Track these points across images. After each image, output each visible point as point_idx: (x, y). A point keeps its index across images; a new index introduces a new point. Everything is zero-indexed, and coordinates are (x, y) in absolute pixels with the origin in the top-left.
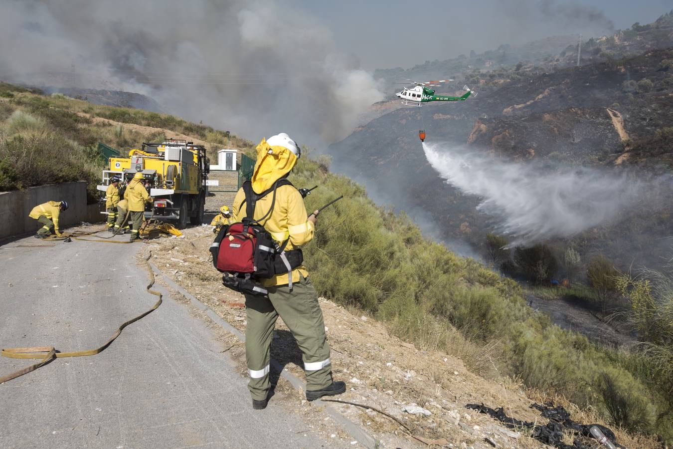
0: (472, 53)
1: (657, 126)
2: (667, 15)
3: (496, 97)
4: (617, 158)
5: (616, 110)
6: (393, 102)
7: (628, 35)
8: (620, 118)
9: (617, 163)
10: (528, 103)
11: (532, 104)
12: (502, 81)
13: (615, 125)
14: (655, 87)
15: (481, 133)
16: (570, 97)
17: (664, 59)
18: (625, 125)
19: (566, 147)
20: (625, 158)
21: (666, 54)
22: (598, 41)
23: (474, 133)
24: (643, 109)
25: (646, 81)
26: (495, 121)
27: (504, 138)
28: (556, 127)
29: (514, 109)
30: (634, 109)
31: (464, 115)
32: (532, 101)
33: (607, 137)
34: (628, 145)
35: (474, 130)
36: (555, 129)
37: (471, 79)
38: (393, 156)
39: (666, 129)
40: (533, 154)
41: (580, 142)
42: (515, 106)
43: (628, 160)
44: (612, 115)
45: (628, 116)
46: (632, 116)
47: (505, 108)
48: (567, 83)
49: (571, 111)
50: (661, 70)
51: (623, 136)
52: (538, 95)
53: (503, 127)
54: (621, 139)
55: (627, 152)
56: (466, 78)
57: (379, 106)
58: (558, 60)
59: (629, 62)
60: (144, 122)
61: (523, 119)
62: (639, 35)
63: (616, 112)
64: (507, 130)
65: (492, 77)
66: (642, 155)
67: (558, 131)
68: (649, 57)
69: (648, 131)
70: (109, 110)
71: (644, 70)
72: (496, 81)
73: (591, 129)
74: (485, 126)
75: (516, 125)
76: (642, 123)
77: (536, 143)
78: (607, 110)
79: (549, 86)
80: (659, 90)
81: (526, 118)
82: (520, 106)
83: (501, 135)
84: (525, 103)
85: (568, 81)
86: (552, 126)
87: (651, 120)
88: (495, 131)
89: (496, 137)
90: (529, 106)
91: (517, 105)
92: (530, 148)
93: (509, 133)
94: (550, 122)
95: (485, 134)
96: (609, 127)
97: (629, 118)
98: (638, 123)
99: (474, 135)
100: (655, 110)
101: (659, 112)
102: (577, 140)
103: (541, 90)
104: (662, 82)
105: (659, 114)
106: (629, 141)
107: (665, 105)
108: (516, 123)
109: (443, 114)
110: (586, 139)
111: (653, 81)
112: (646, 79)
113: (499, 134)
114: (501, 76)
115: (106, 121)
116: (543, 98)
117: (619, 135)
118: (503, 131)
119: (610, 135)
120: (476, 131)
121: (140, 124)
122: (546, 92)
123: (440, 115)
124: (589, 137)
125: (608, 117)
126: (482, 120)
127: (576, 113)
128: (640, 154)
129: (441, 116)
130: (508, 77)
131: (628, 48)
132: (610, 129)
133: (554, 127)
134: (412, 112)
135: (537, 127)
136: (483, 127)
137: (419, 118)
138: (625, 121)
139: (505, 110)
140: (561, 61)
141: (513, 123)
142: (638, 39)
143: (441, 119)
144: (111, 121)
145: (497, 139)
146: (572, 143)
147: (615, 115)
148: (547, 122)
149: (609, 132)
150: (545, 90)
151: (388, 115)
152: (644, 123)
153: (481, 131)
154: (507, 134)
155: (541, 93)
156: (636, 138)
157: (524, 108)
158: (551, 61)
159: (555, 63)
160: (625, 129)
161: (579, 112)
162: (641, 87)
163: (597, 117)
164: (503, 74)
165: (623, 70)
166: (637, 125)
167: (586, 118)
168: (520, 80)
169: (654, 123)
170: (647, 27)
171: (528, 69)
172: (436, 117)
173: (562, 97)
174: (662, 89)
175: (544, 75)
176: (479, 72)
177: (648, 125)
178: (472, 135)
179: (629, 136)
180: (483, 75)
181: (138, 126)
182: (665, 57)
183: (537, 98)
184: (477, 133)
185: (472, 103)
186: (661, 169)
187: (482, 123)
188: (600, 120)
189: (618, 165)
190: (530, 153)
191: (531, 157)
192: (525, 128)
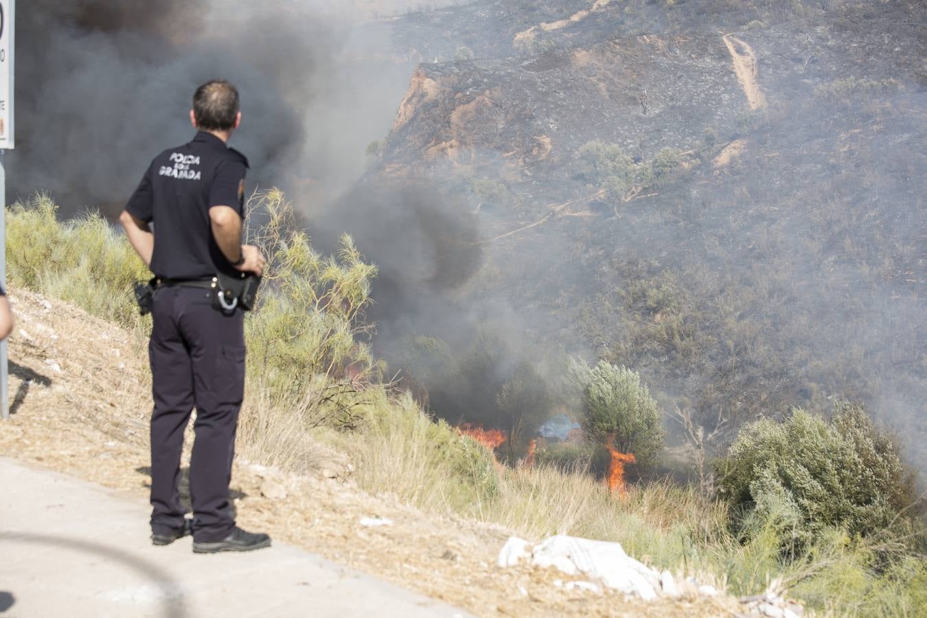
1: (824, 75)
4: (720, 152)
5: (743, 39)
8: (749, 58)
9: (719, 164)
10: (575, 18)
11: (583, 20)
13: (739, 75)
15: (426, 99)
18: (759, 72)
19: (626, 127)
20: (735, 152)
23: (409, 101)
24: (800, 37)
26: (457, 71)
27: (479, 111)
28: (604, 81)
29: (541, 35)
30: (780, 37)
31: (415, 51)
32: (584, 13)
33: (720, 102)
35: (409, 94)
36: (602, 85)
39: (834, 84)
40: (549, 147)
41: (659, 115)
42: (543, 25)
43: (742, 156)
44: (732, 51)
45: (766, 52)
46: (775, 54)
47: (519, 30)
49: (641, 41)
51: (754, 97)
53: (476, 84)
54: (749, 107)
55: (746, 136)
61: (526, 63)
63: (743, 44)
64: (487, 92)
66: (770, 144)
67: (608, 90)
73: (686, 84)
74: (433, 83)
75: (508, 79)
76: (796, 68)
77: (556, 120)
78: (724, 38)
81: (532, 61)
82: (556, 25)
83: (473, 103)
84: (567, 17)
86: (594, 79)
87: (812, 61)
88: (459, 95)
89: (461, 108)
90: (575, 25)
91: (548, 22)
92: (541, 132)
93: (491, 98)
94: (588, 69)
95: (435, 104)
96: (726, 79)
97: (769, 57)
98: (786, 69)
99: (409, 106)
100: (821, 39)
101: (829, 43)
102: (654, 111)
105: (829, 48)
108: (510, 74)
110: (673, 107)
113: (468, 102)
117: (743, 97)
118: (478, 94)
119: (727, 96)
120: (413, 96)
124: (680, 103)
125: (724, 55)
126: (428, 69)
127: (653, 47)
128: (766, 142)
132: (728, 84)
133: (599, 80)
135: (559, 81)
136: (429, 85)
138: (761, 62)
139: (519, 36)
141: (503, 73)
145: (464, 114)
146: (639, 118)
147: (740, 51)
148: (581, 68)
149: (725, 92)
152: (800, 69)
153: (424, 94)
154: (487, 100)
157: (565, 29)
160: (758, 82)
161: (660, 44)
163: (700, 56)
166: (785, 74)
167: (676, 58)
169: (819, 68)
177: (808, 74)
178: (405, 105)
179: (767, 99)
183: (595, 6)
184: (415, 100)
185: (437, 20)
187: (427, 76)
188: (708, 62)
189: (721, 168)
190: (540, 146)
191: (544, 156)
192: (531, 84)
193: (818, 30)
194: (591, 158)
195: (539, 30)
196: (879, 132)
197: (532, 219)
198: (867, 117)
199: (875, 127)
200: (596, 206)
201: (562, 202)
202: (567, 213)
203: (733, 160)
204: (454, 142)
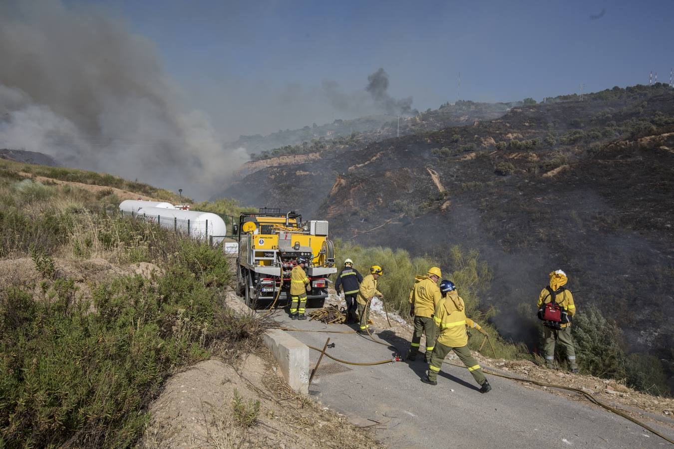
0: (315, 125)
1: (461, 181)
2: (445, 105)
3: (342, 158)
4: (442, 205)
5: (433, 169)
6: (261, 161)
7: (425, 117)
8: (437, 175)
10: (366, 163)
11: (368, 164)
12: (343, 146)
13: (434, 180)
14: (451, 153)
15: (342, 186)
16: (396, 159)
17: (454, 134)
18: (441, 180)
19: (404, 196)
20: (448, 205)
21: (454, 131)
22: (406, 120)
23: (336, 186)
24: (451, 169)
25: (444, 149)
26: (351, 177)
27: (359, 190)
29: (356, 168)
30: (445, 169)
32: (369, 162)
33: (430, 189)
34: (446, 195)
35: (336, 184)
36: (395, 183)
37: (319, 145)
38: (268, 204)
39: (469, 184)
40: (381, 202)
41: (413, 192)
44: (431, 173)
45: (442, 174)
46: (444, 174)
47: (350, 166)
48: (392, 149)
49: (403, 169)
50: (453, 142)
51: (441, 188)
52: (373, 157)
53: (357, 181)
54: (439, 190)
55: (448, 199)
56: (315, 144)
57: (251, 164)
58: (380, 132)
59: (432, 136)
60: (89, 181)
62: (433, 117)
63: (434, 171)
64: (361, 184)
65: (335, 143)
66: (459, 202)
67: (397, 184)
68: (443, 132)
69: (456, 185)
70: (48, 169)
71: (443, 141)
72: (338, 146)
73: (419, 183)
76: (451, 179)
77: (383, 193)
78: (428, 169)
79: (380, 151)
80: (454, 156)
81: (373, 175)
82: (361, 165)
83: (357, 187)
84: (364, 163)
85: (393, 147)
86: (392, 181)
87: (457, 177)
88: (352, 185)
89: (353, 189)
91: (358, 164)
92: (378, 197)
93: (362, 186)
94: (390, 178)
95: (345, 187)
96: (430, 182)
97: (443, 175)
99: (337, 188)
100: (458, 170)
102: (411, 191)
103: (374, 154)
104: (456, 150)
105: (461, 172)
106: (446, 191)
107: (464, 167)
108: (367, 179)
109: (303, 171)
110: (416, 190)
111: (450, 149)
112: (445, 148)
113: (355, 187)
114: (341, 143)
115: (50, 180)
116: (377, 159)
117: (437, 187)
118: (358, 185)
119: (432, 187)
120: (338, 184)
121: (86, 183)
122: (378, 155)
123: (301, 171)
124: (418, 189)
125: (429, 174)
126: (342, 177)
127: (407, 171)
128: (457, 201)
129: (302, 173)
130: (347, 143)
131: (426, 126)
133: (394, 181)
134: (279, 170)
135: (382, 181)
136: (343, 181)
137: (285, 174)
138: (440, 177)
139: (350, 168)
140: (382, 133)
141: (365, 178)
142: (432, 120)
143: (302, 175)
144: (55, 180)
145: (354, 191)
146: (407, 193)
147: (433, 173)
149: (431, 185)
150: (377, 153)
151: (260, 171)
152: (453, 179)
153: (341, 184)
155: (375, 156)
156: (449, 189)
157: (363, 167)
158: (375, 133)
159: (378, 134)
160: (441, 183)
161: (409, 170)
162: (443, 153)
163: (421, 174)
164: (342, 142)
165: (429, 141)
166: (449, 180)
167: (415, 175)
168: (355, 146)
169: (459, 179)
170: (436, 111)
171: (360, 138)
172: (298, 173)
173: (390, 159)
174: (456, 155)
175: (375, 143)
176: (324, 139)
177: (456, 181)
178: (335, 188)
179: (445, 188)
180: (327, 141)
181: (84, 184)
182: (454, 133)
183: (372, 160)
184: (339, 186)
185: (324, 163)
186: (472, 212)
187: (342, 178)
188: (424, 176)
189: (444, 209)
190: (379, 201)
191: (380, 204)
192: (374, 182)
193: (457, 167)
194: (397, 205)
195: (355, 166)
196: (496, 199)
197: (380, 224)
198: (491, 194)
199: (494, 197)
200: (400, 220)
201: (389, 219)
202: (391, 223)
203: (447, 207)
204: (352, 199)
